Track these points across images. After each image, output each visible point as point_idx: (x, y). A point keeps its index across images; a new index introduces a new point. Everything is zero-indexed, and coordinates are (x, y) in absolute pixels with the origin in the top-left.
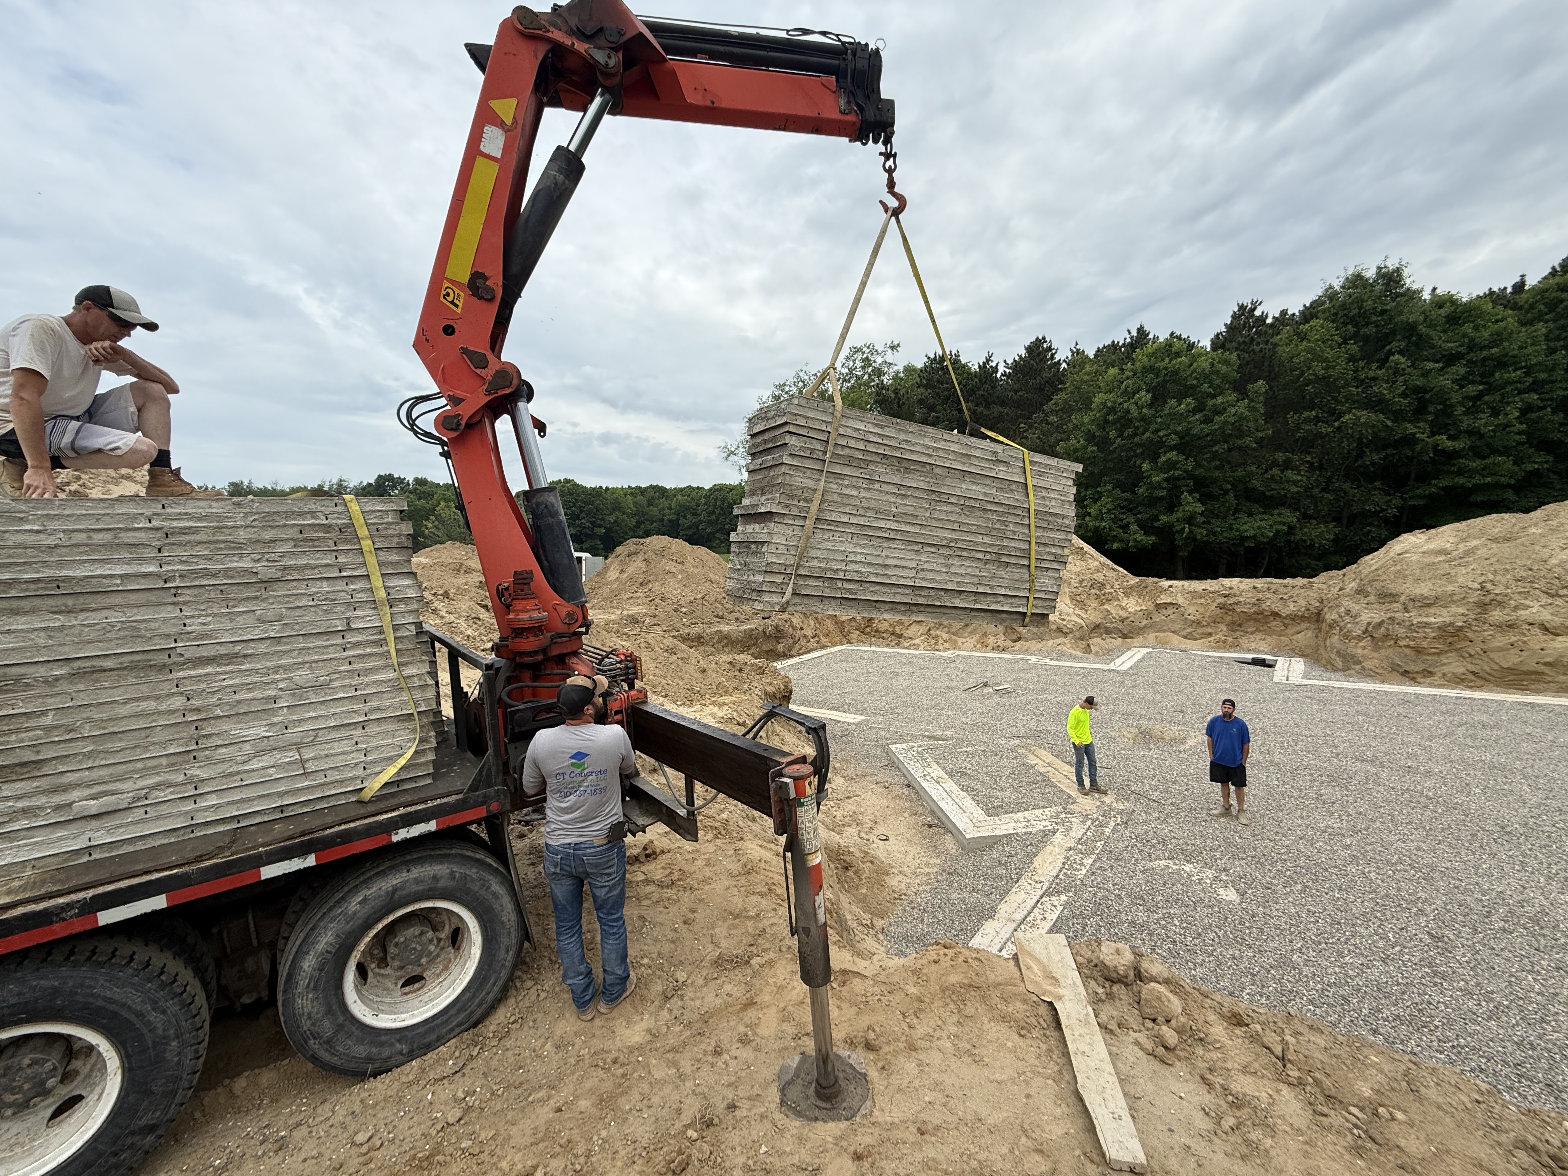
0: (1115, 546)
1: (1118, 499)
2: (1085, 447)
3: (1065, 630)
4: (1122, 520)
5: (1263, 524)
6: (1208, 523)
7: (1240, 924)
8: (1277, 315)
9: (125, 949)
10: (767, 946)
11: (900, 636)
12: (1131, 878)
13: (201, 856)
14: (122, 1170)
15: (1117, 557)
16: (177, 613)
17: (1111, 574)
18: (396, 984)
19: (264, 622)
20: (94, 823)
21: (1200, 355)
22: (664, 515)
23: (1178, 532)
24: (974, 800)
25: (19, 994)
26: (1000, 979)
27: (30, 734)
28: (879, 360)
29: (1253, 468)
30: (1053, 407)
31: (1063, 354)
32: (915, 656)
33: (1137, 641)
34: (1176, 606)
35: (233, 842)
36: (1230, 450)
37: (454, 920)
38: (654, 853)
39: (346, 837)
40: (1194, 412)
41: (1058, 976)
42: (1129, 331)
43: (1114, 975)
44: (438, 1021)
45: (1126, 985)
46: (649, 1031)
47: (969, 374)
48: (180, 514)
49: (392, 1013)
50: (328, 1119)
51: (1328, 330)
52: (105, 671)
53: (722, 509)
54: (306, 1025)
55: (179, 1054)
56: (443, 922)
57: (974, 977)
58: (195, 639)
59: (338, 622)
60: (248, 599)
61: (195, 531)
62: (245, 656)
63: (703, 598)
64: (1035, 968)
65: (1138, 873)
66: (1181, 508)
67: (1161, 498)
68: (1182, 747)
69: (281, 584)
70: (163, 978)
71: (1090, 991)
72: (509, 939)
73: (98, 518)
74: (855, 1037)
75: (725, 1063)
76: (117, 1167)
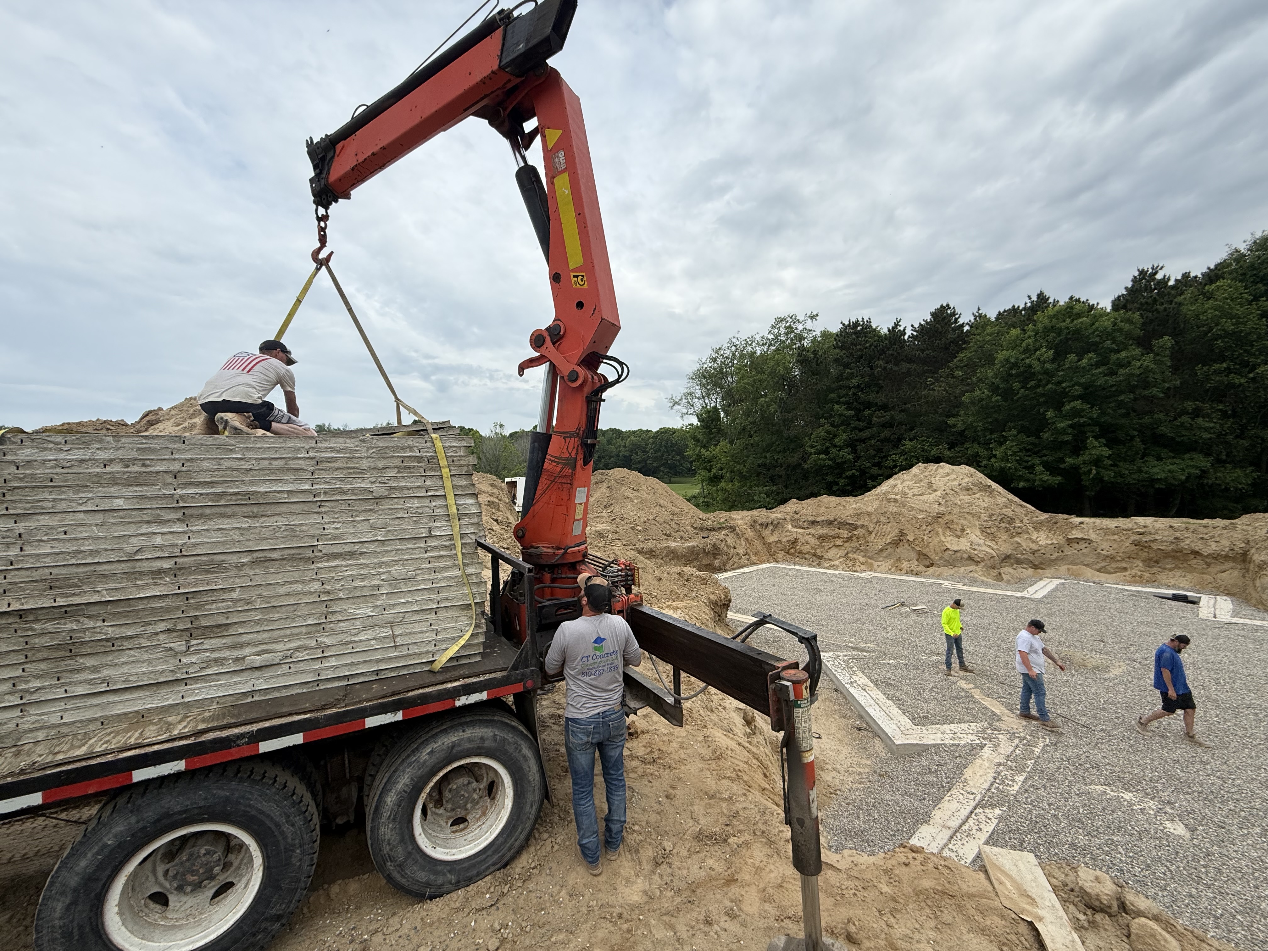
0: (1021, 485)
1: (1022, 443)
2: (990, 397)
3: (977, 559)
4: (1027, 462)
5: (1173, 467)
6: (1116, 466)
7: (1193, 860)
8: (1179, 278)
9: (272, 772)
10: (741, 827)
11: (821, 557)
12: (1066, 799)
13: (325, 705)
14: (257, 948)
15: (1026, 495)
16: (320, 520)
17: (1019, 510)
18: (447, 823)
19: (375, 528)
20: (257, 673)
21: (1101, 316)
22: (620, 451)
23: (1085, 473)
24: (900, 709)
25: (205, 799)
26: (973, 890)
27: (224, 604)
28: (800, 327)
29: (1161, 416)
30: (958, 364)
31: (966, 318)
32: (836, 576)
33: (1048, 572)
34: (1089, 541)
35: (346, 696)
36: (1135, 399)
37: (491, 774)
38: (636, 732)
39: (425, 699)
40: (1097, 365)
41: (1034, 896)
42: (1029, 297)
43: (1097, 903)
44: (478, 859)
45: (1110, 916)
46: (645, 892)
47: (880, 337)
48: (326, 448)
49: (445, 847)
50: (397, 930)
51: (1236, 289)
52: (273, 560)
53: (666, 447)
54: (386, 849)
55: (300, 860)
56: (482, 775)
57: (947, 885)
58: (330, 539)
59: (423, 530)
60: (366, 511)
61: (335, 459)
62: (361, 554)
63: (654, 519)
64: (1009, 885)
65: (1073, 795)
66: (1087, 452)
67: (1067, 443)
68: (1107, 676)
69: (387, 500)
70: (294, 798)
71: (1071, 916)
72: (533, 796)
73: (276, 450)
74: (836, 927)
75: (716, 933)
76: (253, 945)
